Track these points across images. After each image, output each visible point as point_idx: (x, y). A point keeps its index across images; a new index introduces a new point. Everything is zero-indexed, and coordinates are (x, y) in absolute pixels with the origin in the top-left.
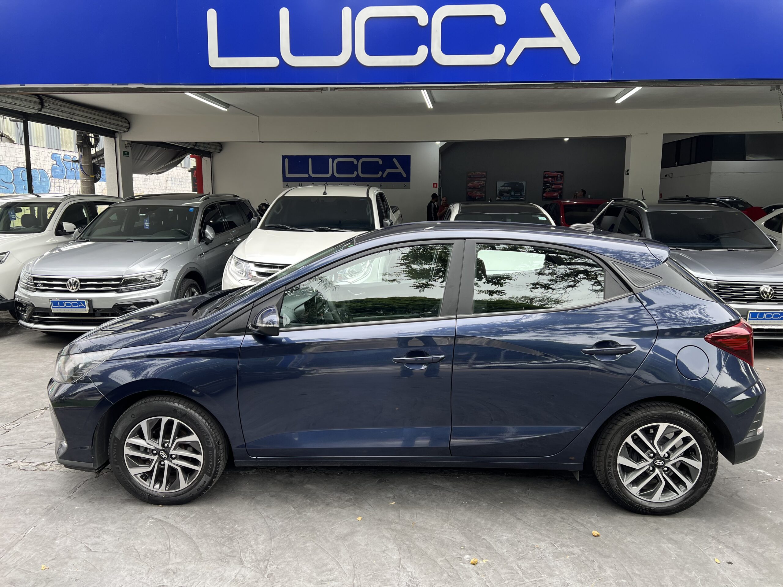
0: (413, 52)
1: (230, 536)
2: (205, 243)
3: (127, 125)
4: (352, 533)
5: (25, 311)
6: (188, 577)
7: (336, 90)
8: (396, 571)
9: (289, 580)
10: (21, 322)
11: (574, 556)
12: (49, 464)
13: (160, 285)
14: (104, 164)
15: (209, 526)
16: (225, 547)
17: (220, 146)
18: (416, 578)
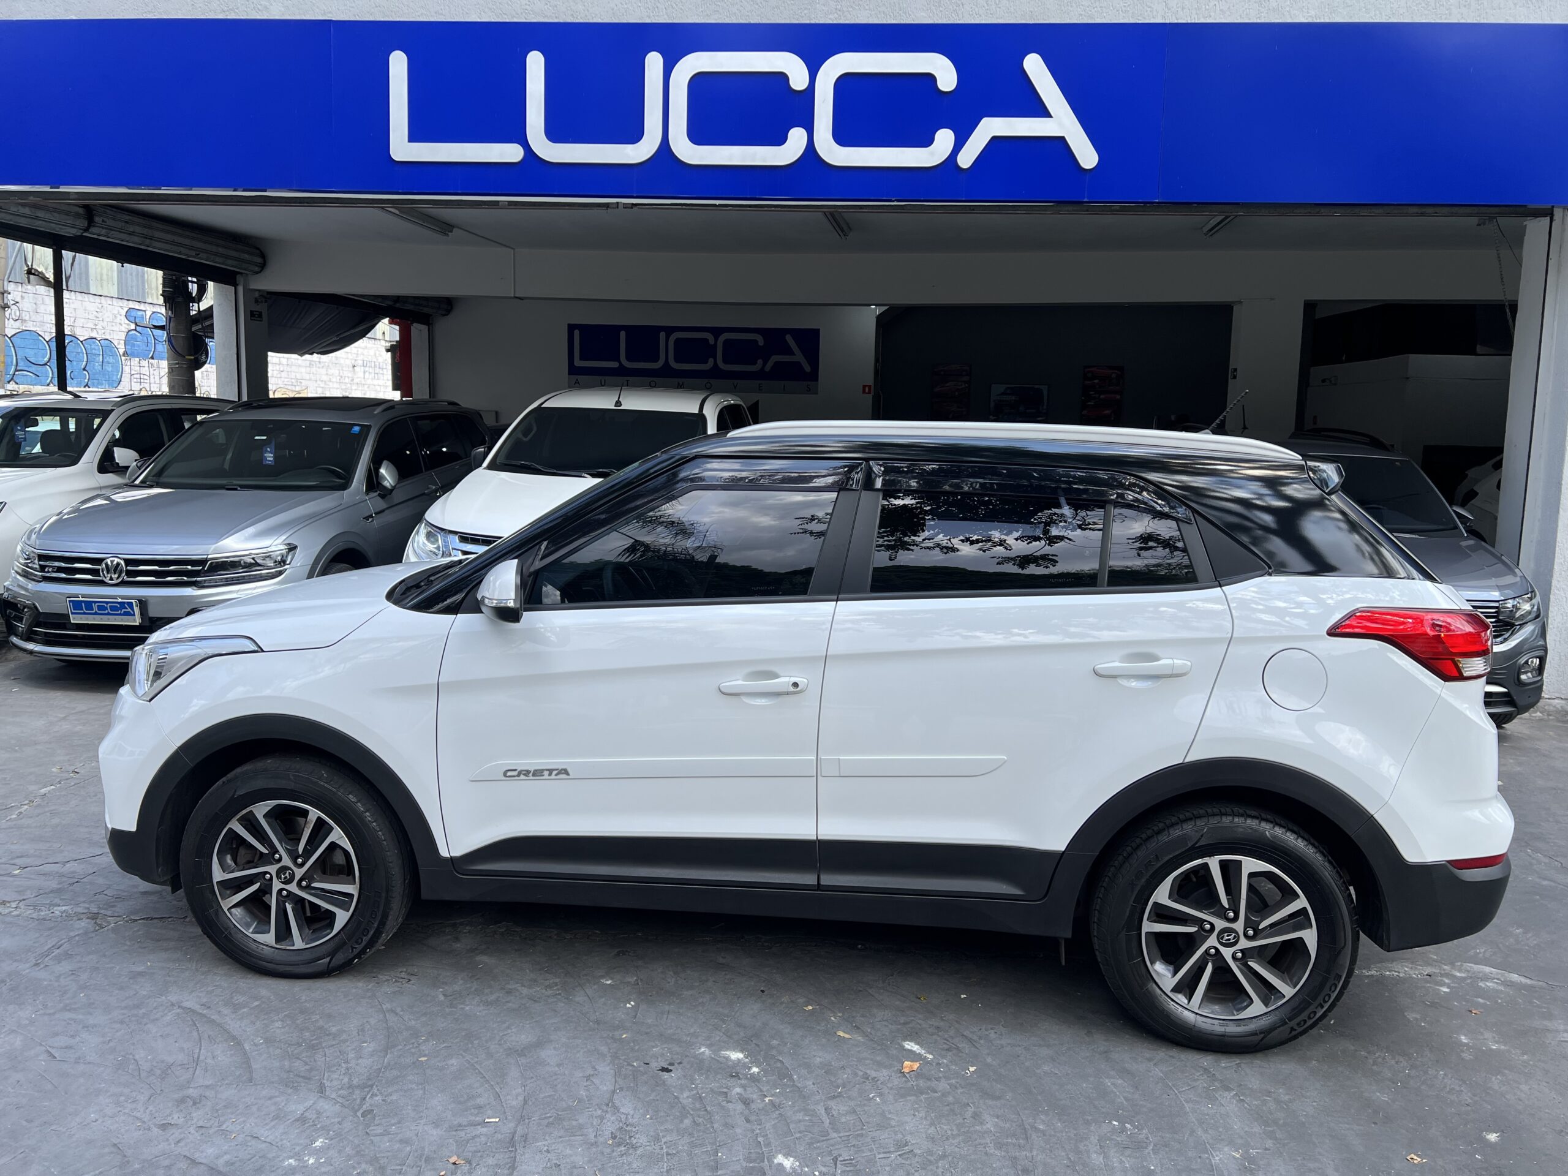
0: (779, 139)
1: (314, 1042)
2: (379, 495)
3: (259, 260)
4: (539, 1044)
5: (20, 620)
6: (217, 1111)
7: (635, 209)
8: (599, 1112)
9: (399, 1122)
10: (15, 640)
11: (936, 1095)
12: (14, 905)
13: (280, 573)
14: (213, 332)
15: (279, 1024)
16: (300, 1061)
17: (447, 305)
18: (632, 1125)
